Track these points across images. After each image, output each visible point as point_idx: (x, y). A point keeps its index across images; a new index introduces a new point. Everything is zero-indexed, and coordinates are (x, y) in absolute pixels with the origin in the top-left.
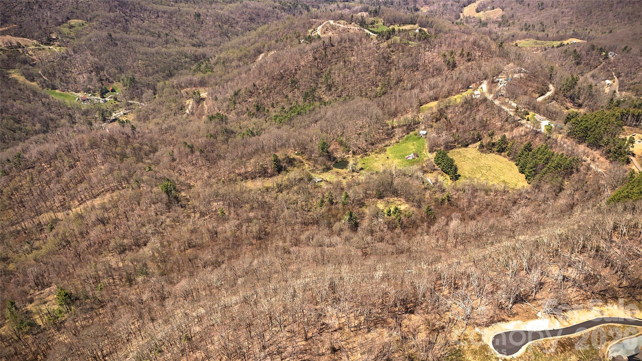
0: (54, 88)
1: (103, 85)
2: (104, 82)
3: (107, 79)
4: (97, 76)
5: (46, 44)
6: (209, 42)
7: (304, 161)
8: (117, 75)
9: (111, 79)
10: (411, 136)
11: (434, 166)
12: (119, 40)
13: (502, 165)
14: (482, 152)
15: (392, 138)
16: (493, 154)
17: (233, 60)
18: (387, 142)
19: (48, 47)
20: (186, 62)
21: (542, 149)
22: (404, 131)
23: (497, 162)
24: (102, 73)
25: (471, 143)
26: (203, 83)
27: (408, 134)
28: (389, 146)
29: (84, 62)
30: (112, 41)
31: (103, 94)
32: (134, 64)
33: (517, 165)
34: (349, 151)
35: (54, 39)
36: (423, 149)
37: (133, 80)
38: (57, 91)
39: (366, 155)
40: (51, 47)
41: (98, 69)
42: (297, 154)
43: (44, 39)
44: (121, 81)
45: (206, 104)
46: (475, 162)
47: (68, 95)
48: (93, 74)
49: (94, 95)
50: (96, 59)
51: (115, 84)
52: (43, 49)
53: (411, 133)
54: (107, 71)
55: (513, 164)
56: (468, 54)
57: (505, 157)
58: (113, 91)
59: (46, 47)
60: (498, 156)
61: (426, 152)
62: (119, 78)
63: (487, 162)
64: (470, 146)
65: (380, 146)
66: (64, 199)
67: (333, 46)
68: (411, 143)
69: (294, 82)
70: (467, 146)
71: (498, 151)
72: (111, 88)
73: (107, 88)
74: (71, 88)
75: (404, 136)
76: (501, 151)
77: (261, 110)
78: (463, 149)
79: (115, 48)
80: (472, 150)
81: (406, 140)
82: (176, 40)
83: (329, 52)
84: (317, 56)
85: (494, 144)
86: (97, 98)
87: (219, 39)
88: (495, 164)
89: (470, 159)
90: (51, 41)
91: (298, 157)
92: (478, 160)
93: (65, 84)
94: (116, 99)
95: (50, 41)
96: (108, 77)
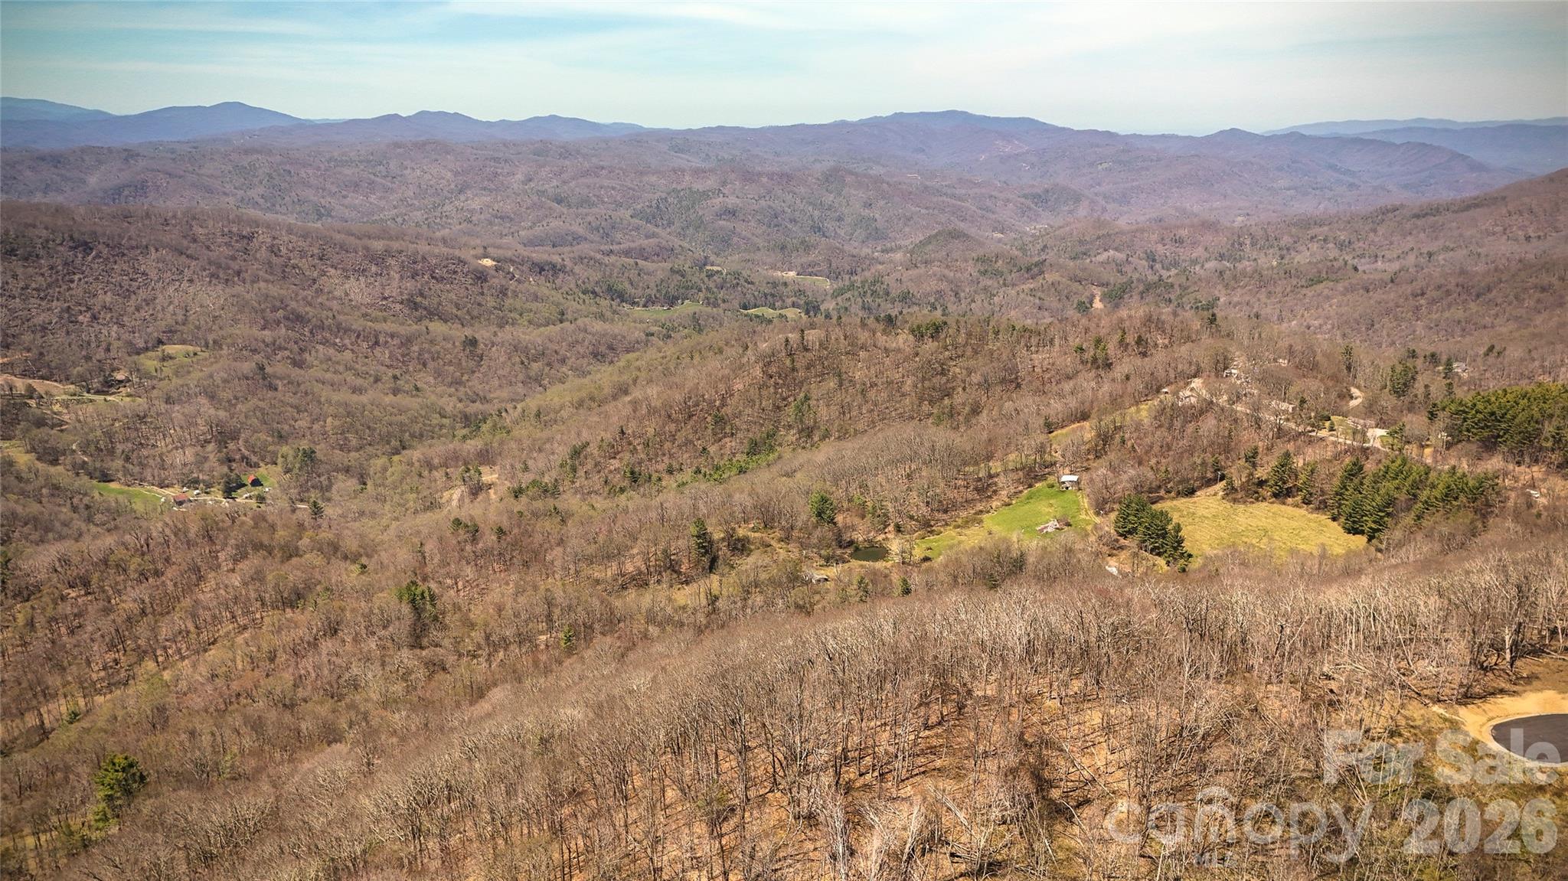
0: (106, 478)
1: (231, 470)
2: (234, 465)
3: (243, 458)
4: (220, 451)
5: (98, 392)
6: (498, 393)
7: (773, 543)
8: (270, 448)
9: (254, 459)
10: (1039, 491)
11: (1117, 541)
12: (281, 379)
13: (1294, 524)
14: (1235, 501)
15: (990, 497)
16: (1265, 504)
17: (562, 407)
18: (979, 507)
19: (102, 397)
20: (442, 426)
21: (1394, 466)
22: (1019, 481)
23: (1280, 519)
24: (232, 446)
25: (1200, 488)
26: (486, 457)
27: (1030, 486)
28: (988, 512)
29: (190, 422)
30: (263, 378)
31: (229, 492)
32: (316, 427)
33: (1334, 519)
34: (886, 526)
35: (121, 382)
36: (1079, 510)
37: (309, 455)
38: (113, 485)
39: (931, 532)
40: (109, 398)
41: (223, 436)
42: (753, 530)
43: (96, 384)
44: (280, 460)
45: (495, 493)
46: (1223, 523)
47: (140, 493)
48: (210, 447)
49: (207, 493)
50: (222, 414)
51: (262, 471)
52: (91, 401)
53: (1037, 485)
54: (246, 441)
55: (1324, 518)
56: (1140, 341)
57: (1297, 506)
58: (256, 483)
59: (100, 398)
60: (1277, 507)
61: (1087, 514)
62: (275, 454)
63: (1254, 522)
64: (1198, 493)
65: (963, 514)
66: (116, 662)
67: (806, 350)
68: (1043, 503)
69: (720, 421)
70: (1191, 492)
71: (1275, 495)
72: (252, 477)
73: (242, 477)
74: (149, 478)
75: (1021, 492)
76: (1282, 494)
77: (641, 481)
78: (1183, 500)
79: (270, 394)
80: (1209, 502)
81: (1029, 498)
82: (417, 389)
83: (801, 362)
84: (773, 370)
85: (1261, 483)
86: (216, 499)
87: (520, 389)
88: (1274, 523)
89: (1207, 518)
90: (111, 386)
91: (757, 535)
92: (1227, 518)
93: (137, 469)
94: (261, 499)
95: (109, 385)
96: (246, 453)
